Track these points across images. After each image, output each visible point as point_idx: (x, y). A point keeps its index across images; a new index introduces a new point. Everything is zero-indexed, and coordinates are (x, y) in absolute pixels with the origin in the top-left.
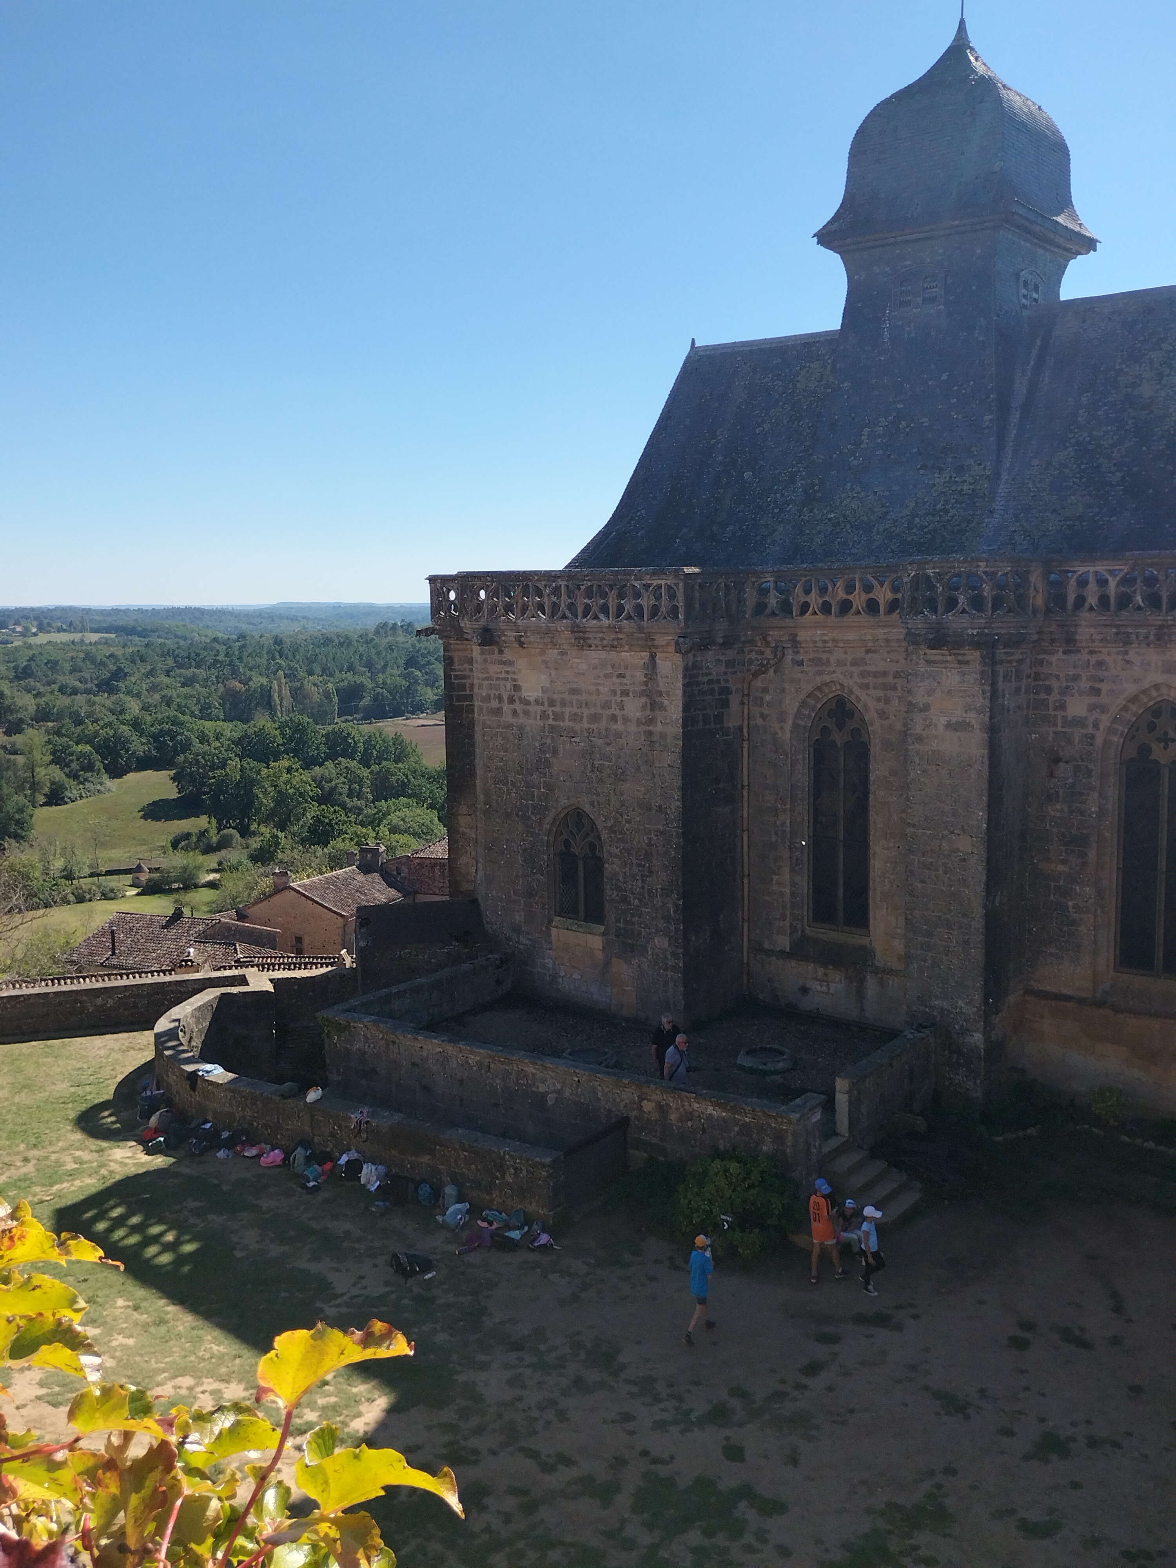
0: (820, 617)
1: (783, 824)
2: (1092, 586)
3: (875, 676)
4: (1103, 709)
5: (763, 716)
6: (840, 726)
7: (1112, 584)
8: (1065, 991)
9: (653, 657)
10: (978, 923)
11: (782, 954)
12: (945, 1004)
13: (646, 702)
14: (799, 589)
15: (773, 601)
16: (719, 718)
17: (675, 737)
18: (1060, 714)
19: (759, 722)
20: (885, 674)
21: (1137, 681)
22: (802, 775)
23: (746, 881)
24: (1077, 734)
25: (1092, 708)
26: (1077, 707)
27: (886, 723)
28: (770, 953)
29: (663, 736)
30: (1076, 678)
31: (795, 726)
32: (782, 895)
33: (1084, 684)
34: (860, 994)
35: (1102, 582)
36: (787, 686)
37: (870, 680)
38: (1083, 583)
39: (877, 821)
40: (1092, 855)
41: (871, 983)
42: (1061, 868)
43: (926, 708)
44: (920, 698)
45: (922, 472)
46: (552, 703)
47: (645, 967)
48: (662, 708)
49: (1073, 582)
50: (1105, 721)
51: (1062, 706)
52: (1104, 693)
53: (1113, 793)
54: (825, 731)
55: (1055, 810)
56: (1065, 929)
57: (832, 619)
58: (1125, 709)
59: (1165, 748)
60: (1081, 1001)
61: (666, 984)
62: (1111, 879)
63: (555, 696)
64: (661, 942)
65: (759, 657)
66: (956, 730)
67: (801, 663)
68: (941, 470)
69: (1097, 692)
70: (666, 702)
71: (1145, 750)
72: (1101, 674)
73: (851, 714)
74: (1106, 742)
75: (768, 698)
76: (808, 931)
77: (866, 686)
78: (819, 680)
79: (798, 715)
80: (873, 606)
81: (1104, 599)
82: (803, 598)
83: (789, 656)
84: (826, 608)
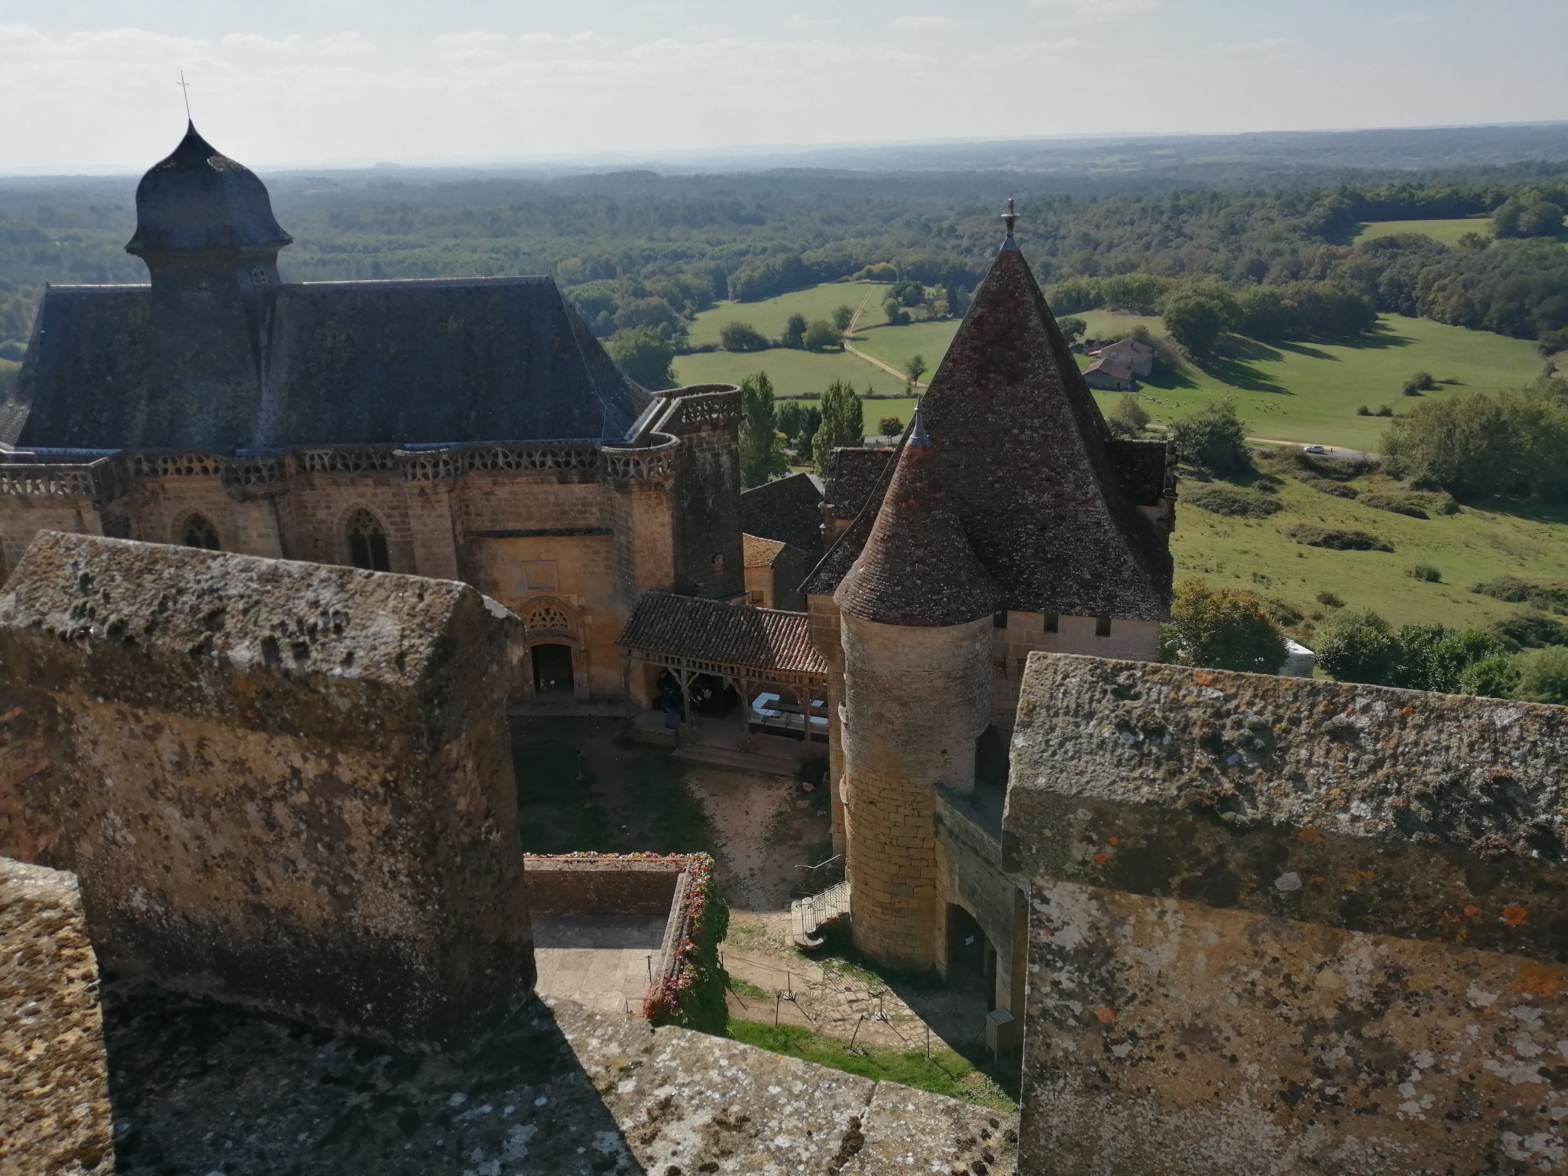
0: (176, 476)
2: (317, 459)
3: (214, 504)
4: (334, 515)
5: (152, 528)
6: (200, 528)
7: (326, 459)
9: (79, 512)
14: (160, 461)
15: (145, 467)
18: (314, 518)
19: (151, 531)
20: (218, 503)
21: (346, 502)
24: (324, 526)
25: (328, 515)
26: (321, 515)
27: (226, 528)
30: (318, 501)
31: (173, 532)
33: (323, 504)
35: (321, 458)
36: (163, 510)
37: (212, 506)
38: (312, 457)
43: (245, 528)
44: (241, 523)
45: (217, 383)
46: (13, 539)
49: (307, 458)
50: (336, 521)
51: (314, 515)
52: (332, 508)
54: (191, 532)
57: (183, 477)
58: (344, 514)
59: (366, 529)
63: (15, 535)
65: (143, 498)
66: (263, 538)
67: (169, 499)
68: (228, 383)
69: (329, 507)
71: (357, 531)
72: (329, 499)
73: (205, 522)
74: (339, 530)
75: (153, 518)
77: (209, 510)
78: (182, 507)
79: (173, 526)
80: (205, 470)
81: (324, 466)
82: (163, 466)
83: (161, 496)
84: (178, 471)
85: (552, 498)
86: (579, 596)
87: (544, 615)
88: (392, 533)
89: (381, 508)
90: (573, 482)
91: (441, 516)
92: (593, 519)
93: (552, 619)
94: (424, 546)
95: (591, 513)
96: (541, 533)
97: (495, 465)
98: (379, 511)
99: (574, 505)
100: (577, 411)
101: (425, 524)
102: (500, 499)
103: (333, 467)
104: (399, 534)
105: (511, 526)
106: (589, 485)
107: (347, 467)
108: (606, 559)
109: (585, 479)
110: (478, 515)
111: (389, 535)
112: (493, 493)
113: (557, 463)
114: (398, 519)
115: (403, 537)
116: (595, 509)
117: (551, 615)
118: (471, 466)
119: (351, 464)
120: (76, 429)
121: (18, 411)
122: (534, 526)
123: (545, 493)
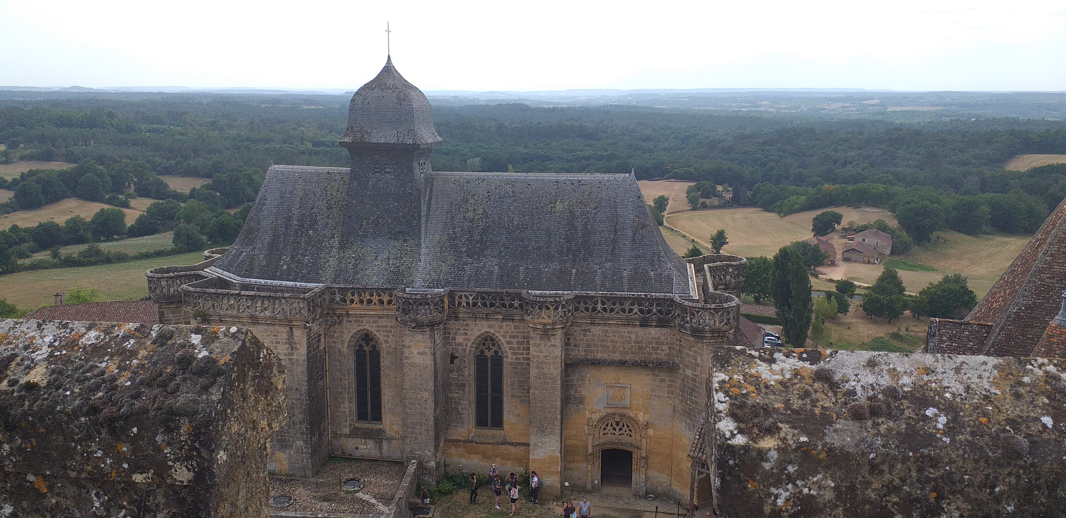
0: (359, 305)
1: (345, 384)
2: (464, 298)
3: (382, 327)
4: (469, 340)
5: (333, 342)
6: (367, 344)
7: (471, 298)
8: (459, 438)
9: (291, 329)
10: (432, 423)
11: (347, 436)
12: (421, 453)
13: (288, 347)
14: (349, 294)
15: (338, 298)
16: (318, 347)
17: (304, 361)
18: (454, 342)
19: (332, 344)
20: (386, 326)
21: (480, 331)
22: (351, 363)
23: (329, 408)
24: (460, 348)
25: (465, 339)
26: (460, 339)
27: (388, 345)
28: (340, 436)
29: (297, 360)
30: (459, 329)
31: (349, 345)
32: (345, 412)
33: (462, 332)
34: (381, 447)
35: (467, 297)
36: (344, 330)
37: (380, 329)
38: (460, 297)
39: (384, 381)
40: (467, 390)
41: (385, 444)
42: (456, 395)
43: (410, 347)
44: (407, 343)
45: (390, 240)
47: (292, 453)
48: (297, 349)
49: (457, 297)
50: (470, 344)
51: (455, 339)
52: (468, 334)
53: (473, 368)
54: (361, 346)
55: (454, 375)
56: (458, 416)
57: (365, 305)
58: (476, 339)
59: (489, 351)
60: (465, 442)
61: (303, 460)
62: (473, 397)
64: (300, 443)
65: (331, 319)
66: (421, 355)
67: (351, 322)
68: (398, 240)
69: (466, 334)
70: (298, 347)
71: (482, 352)
72: (468, 328)
73: (372, 340)
74: (470, 351)
75: (336, 335)
76: (356, 425)
77: (379, 331)
78: (359, 328)
79: (349, 341)
80: (381, 302)
81: (468, 303)
82: (351, 297)
83: (345, 319)
84: (361, 302)
85: (633, 336)
86: (644, 414)
87: (614, 426)
88: (510, 355)
89: (504, 337)
90: (651, 326)
91: (554, 346)
92: (662, 355)
93: (621, 429)
94: (538, 368)
95: (662, 350)
96: (622, 364)
97: (594, 309)
98: (502, 339)
99: (650, 343)
100: (652, 273)
101: (541, 351)
102: (594, 335)
103: (475, 304)
104: (514, 357)
105: (599, 356)
106: (663, 329)
107: (485, 305)
108: (669, 386)
109: (662, 324)
110: (575, 346)
111: (507, 357)
112: (589, 330)
113: (641, 311)
114: (515, 346)
115: (516, 359)
116: (665, 347)
117: (620, 426)
118: (577, 309)
119: (488, 304)
120: (285, 267)
121: (242, 252)
122: (617, 357)
123: (628, 332)
